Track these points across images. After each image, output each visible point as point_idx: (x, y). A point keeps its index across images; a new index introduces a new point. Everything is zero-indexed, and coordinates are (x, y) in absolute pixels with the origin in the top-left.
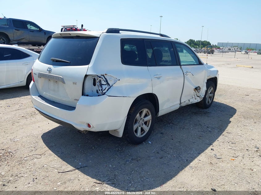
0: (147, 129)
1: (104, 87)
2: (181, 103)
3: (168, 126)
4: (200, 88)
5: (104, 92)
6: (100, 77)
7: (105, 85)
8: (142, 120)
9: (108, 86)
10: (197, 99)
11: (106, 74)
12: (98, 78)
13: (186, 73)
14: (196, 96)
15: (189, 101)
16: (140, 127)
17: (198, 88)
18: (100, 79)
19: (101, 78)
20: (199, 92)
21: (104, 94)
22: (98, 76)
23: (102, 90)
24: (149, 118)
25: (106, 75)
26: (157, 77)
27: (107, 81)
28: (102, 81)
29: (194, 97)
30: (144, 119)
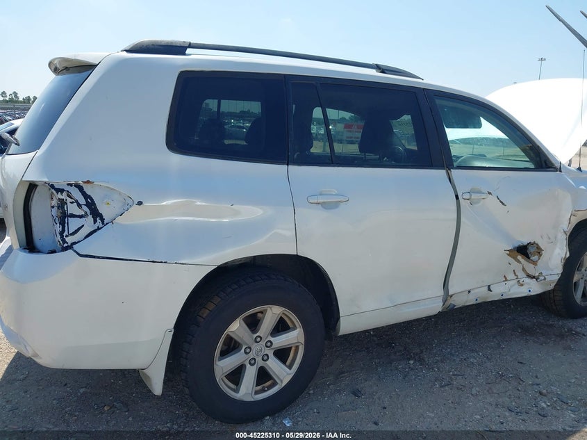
0: (283, 374)
1: (73, 224)
2: (447, 296)
3: (397, 369)
4: (538, 248)
5: (69, 240)
6: (62, 191)
7: (80, 217)
8: (263, 343)
9: (95, 222)
10: (528, 284)
11: (88, 182)
12: (52, 193)
13: (467, 196)
14: (521, 274)
15: (489, 290)
16: (252, 365)
17: (531, 250)
18: (60, 196)
19: (65, 193)
20: (535, 263)
21: (70, 247)
22: (52, 186)
23: (62, 233)
24: (294, 337)
25: (89, 185)
26: (322, 201)
27: (91, 205)
28: (69, 204)
29: (511, 276)
30: (272, 339)
